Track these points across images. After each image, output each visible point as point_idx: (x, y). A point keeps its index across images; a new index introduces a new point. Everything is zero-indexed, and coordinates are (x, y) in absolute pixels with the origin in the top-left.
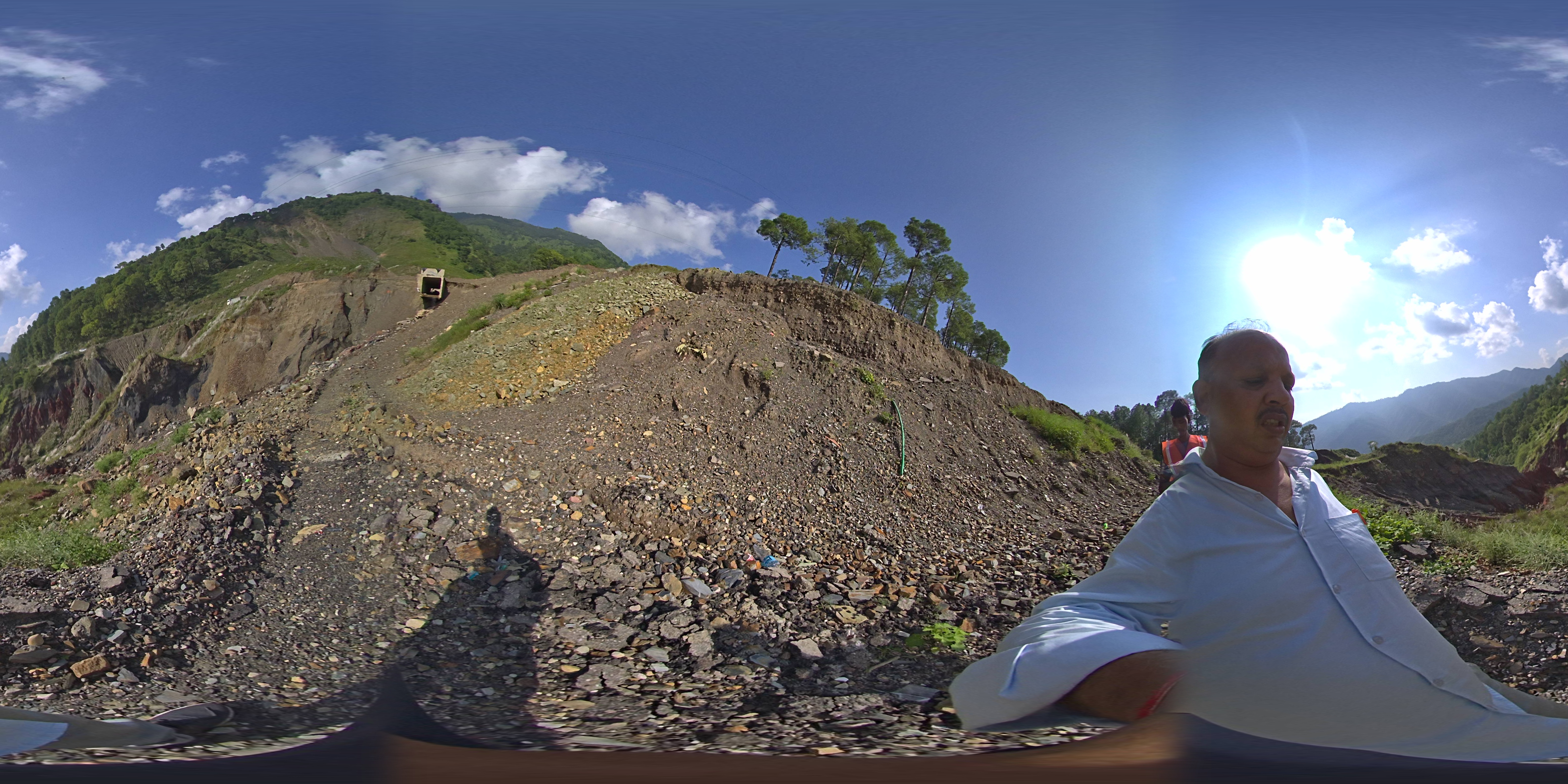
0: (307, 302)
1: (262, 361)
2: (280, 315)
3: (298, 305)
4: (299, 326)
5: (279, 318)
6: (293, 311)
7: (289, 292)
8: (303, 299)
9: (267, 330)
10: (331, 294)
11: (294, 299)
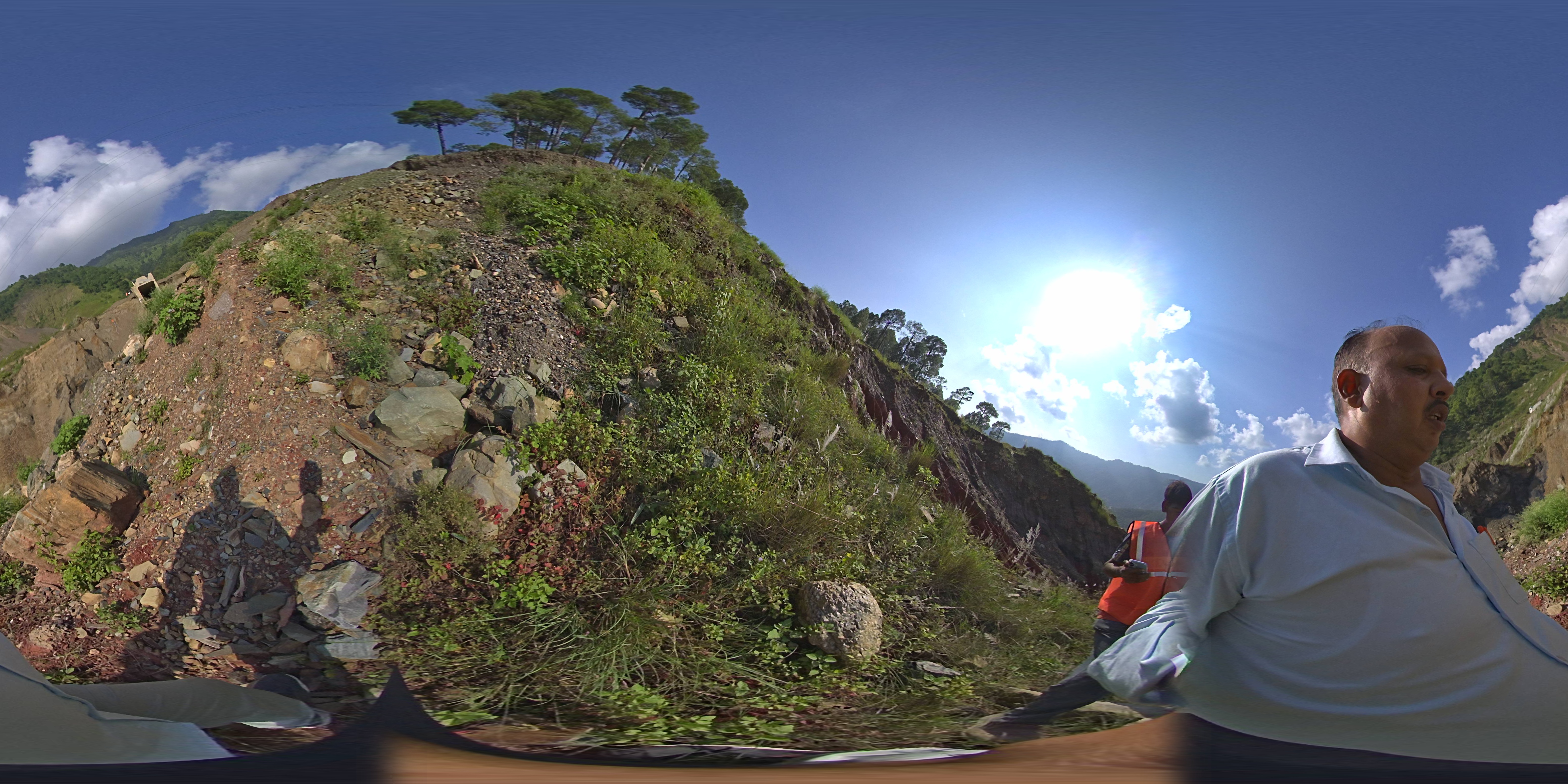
0: (45, 366)
1: (32, 435)
2: (27, 389)
3: (39, 373)
4: (51, 390)
5: (27, 393)
6: (37, 380)
7: (24, 365)
8: (40, 365)
9: (21, 408)
10: (65, 347)
11: (32, 369)
